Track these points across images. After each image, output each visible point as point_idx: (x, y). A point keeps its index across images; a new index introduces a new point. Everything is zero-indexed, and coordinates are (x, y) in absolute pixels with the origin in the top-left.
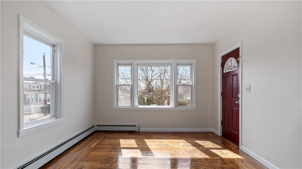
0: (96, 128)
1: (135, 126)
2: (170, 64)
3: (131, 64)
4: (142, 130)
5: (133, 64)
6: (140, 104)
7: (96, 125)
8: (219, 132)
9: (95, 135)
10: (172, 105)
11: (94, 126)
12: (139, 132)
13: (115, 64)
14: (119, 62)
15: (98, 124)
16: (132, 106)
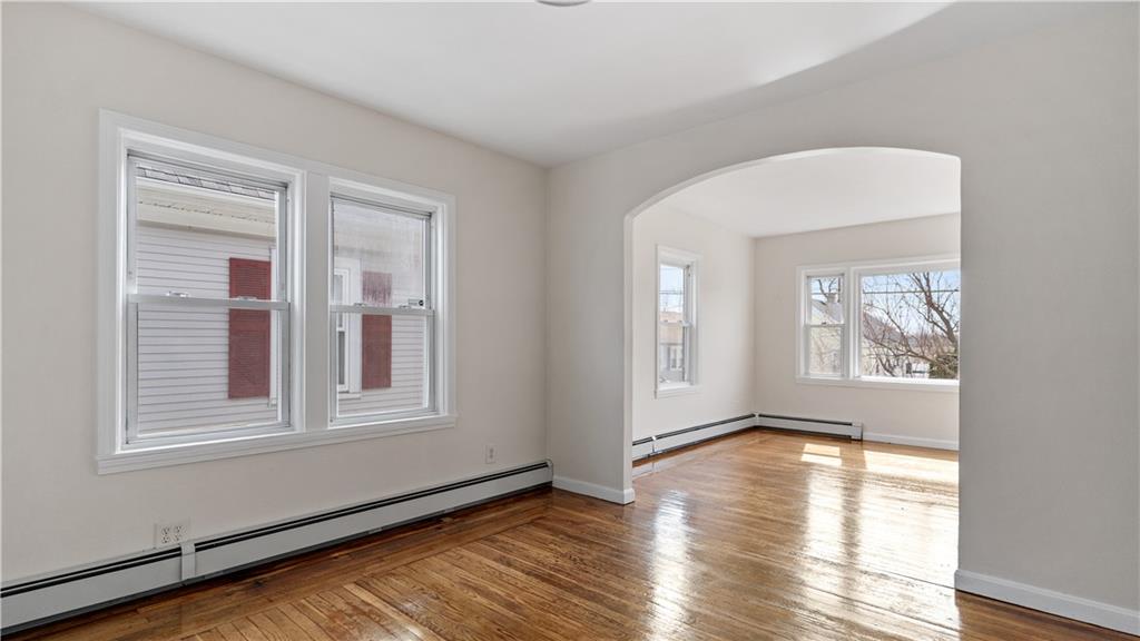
0: (757, 421)
1: (850, 424)
3: (843, 275)
4: (868, 435)
7: (757, 415)
11: (752, 416)
13: (803, 278)
14: (810, 271)
15: (764, 413)
16: (843, 376)
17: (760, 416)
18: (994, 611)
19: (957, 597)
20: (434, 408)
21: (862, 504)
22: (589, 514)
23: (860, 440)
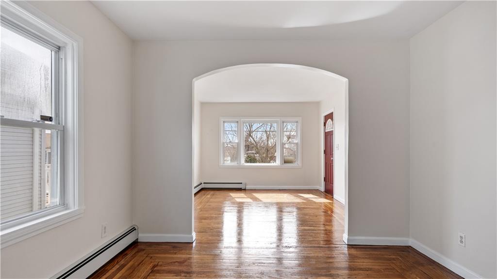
0: (203, 186)
1: (241, 183)
2: (277, 122)
3: (238, 122)
4: (248, 187)
5: (239, 123)
6: (247, 161)
7: (203, 183)
8: (322, 189)
9: (203, 192)
10: (278, 162)
11: (201, 184)
12: (245, 189)
13: (222, 122)
14: (226, 120)
15: (205, 182)
16: (238, 164)
17: (204, 183)
18: (364, 250)
19: (348, 247)
20: (64, 204)
21: (284, 217)
22: (182, 254)
23: (245, 190)
